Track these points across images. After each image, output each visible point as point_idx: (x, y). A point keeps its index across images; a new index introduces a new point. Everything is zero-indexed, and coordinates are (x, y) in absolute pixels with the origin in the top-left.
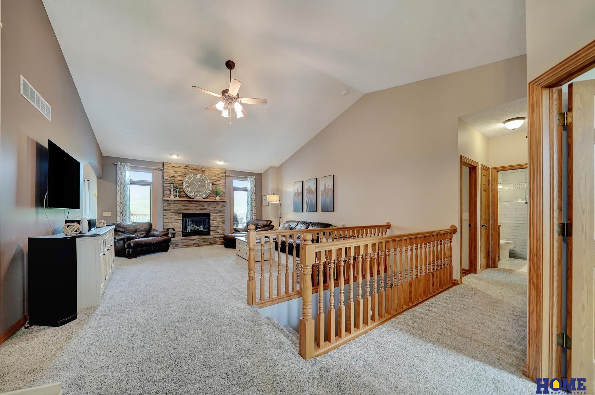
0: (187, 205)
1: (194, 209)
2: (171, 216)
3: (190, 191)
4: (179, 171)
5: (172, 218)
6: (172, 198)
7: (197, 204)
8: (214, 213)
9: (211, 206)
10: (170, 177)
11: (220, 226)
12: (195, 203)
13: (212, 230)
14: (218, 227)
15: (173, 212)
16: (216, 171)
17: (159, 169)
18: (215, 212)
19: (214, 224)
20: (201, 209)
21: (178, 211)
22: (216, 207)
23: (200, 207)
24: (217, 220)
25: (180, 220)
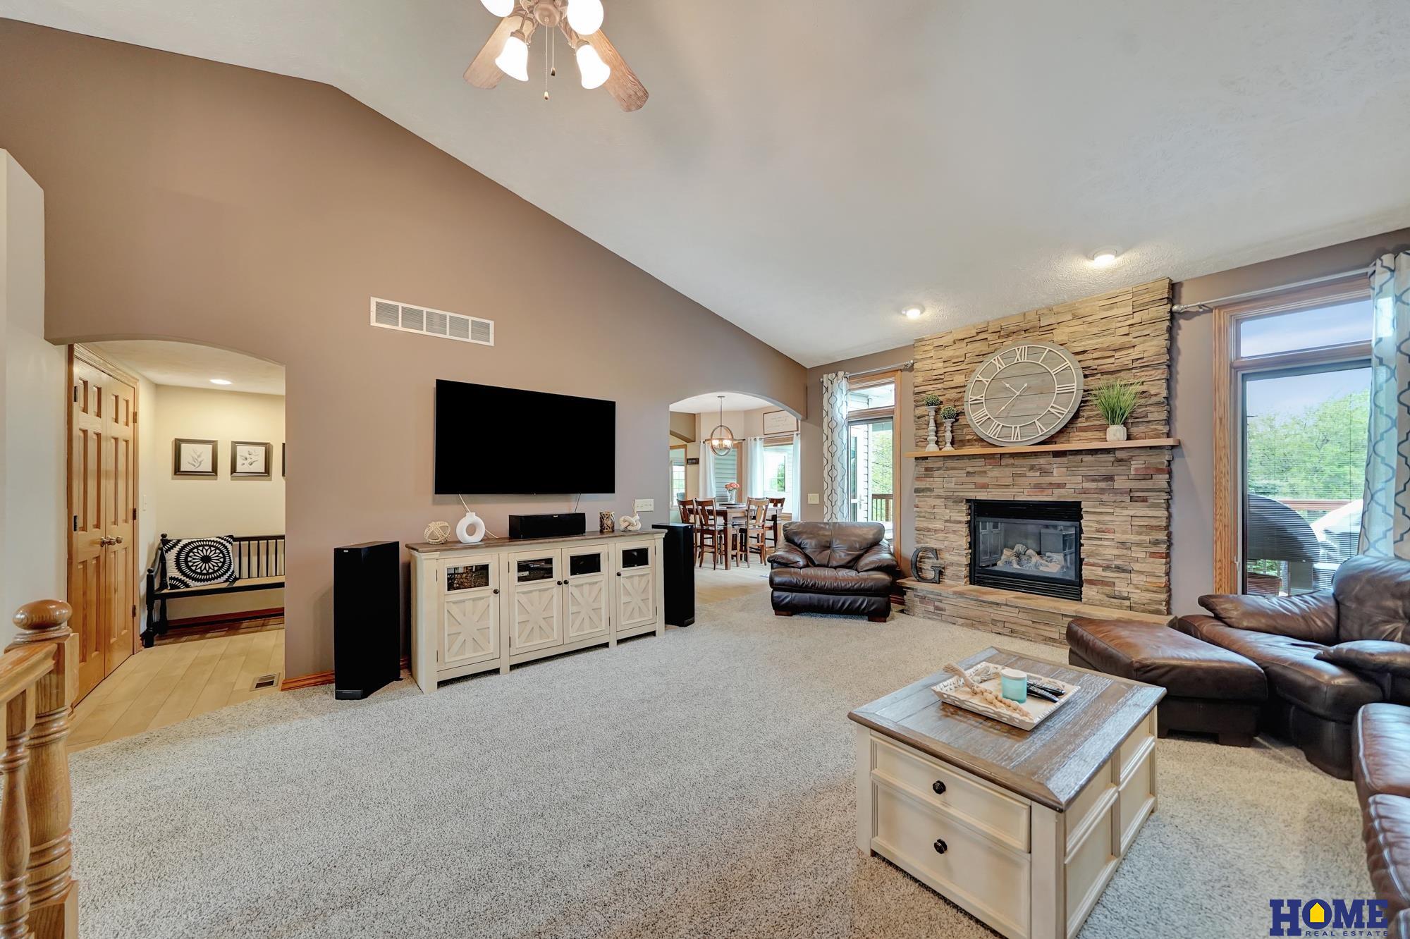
0: (985, 472)
1: (1007, 486)
2: (935, 510)
3: (987, 417)
4: (957, 357)
5: (938, 517)
6: (932, 448)
7: (1022, 466)
8: (1102, 503)
9: (1084, 470)
10: (932, 382)
11: (1136, 567)
12: (1011, 461)
13: (1091, 582)
14: (1119, 569)
15: (939, 497)
18: (1105, 497)
19: (1097, 555)
20: (1038, 487)
21: (955, 494)
22: (1110, 478)
23: (1034, 477)
24: (1119, 537)
25: (959, 525)
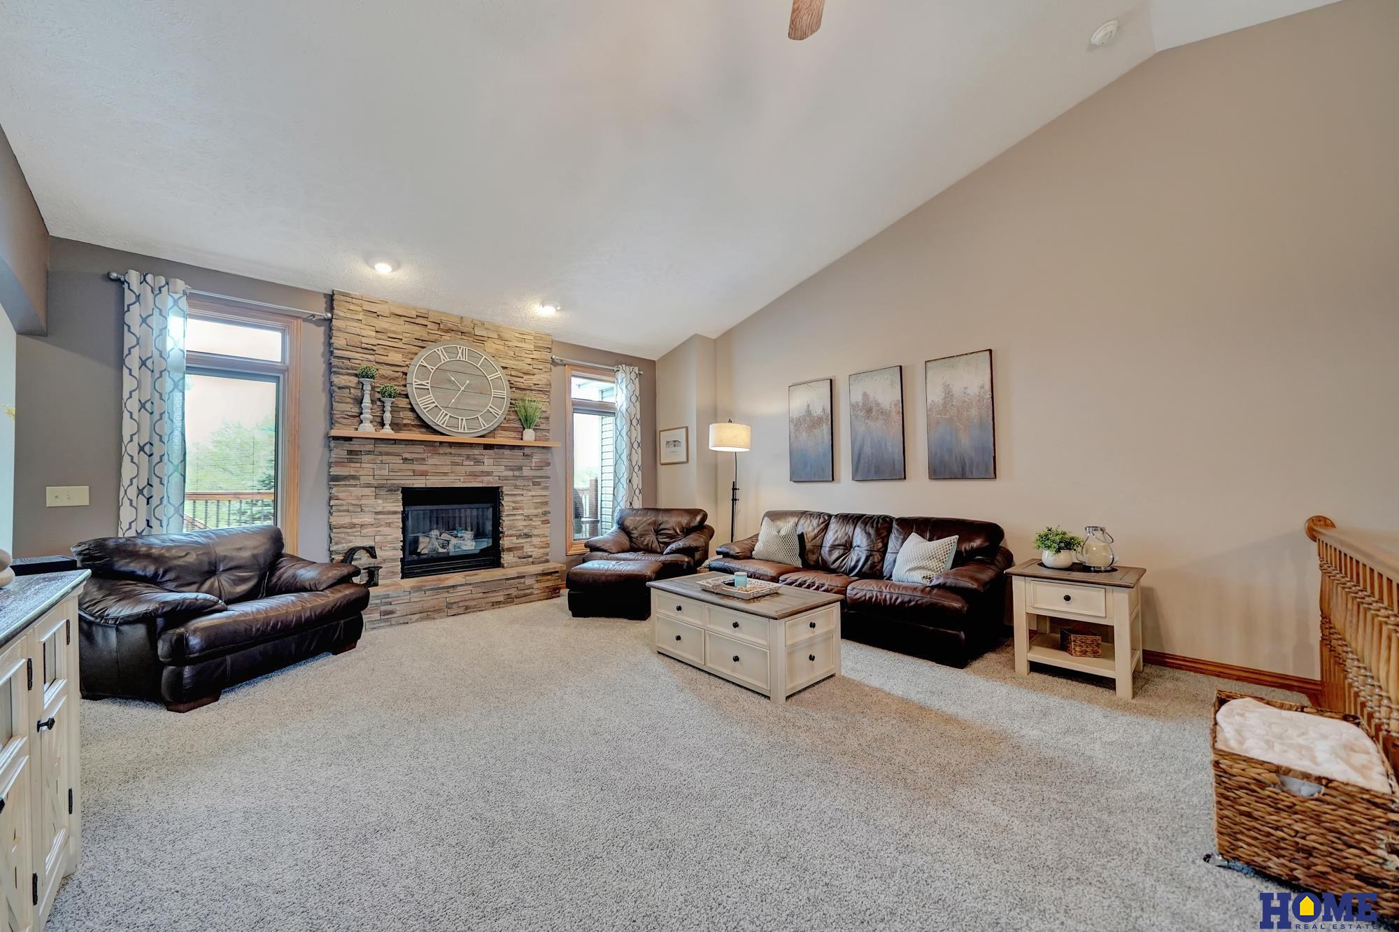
0: (424, 459)
1: (445, 474)
2: (363, 502)
3: (434, 405)
4: (394, 332)
5: (366, 509)
6: (367, 429)
7: (459, 455)
8: (516, 487)
9: (505, 462)
10: (360, 350)
11: (535, 532)
12: (449, 450)
13: (510, 550)
14: (527, 536)
15: (368, 486)
16: (521, 342)
17: (313, 316)
18: (519, 483)
19: (515, 527)
20: (473, 475)
21: (389, 482)
22: (520, 468)
23: (469, 466)
24: (526, 512)
25: (395, 516)
